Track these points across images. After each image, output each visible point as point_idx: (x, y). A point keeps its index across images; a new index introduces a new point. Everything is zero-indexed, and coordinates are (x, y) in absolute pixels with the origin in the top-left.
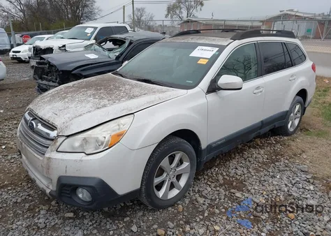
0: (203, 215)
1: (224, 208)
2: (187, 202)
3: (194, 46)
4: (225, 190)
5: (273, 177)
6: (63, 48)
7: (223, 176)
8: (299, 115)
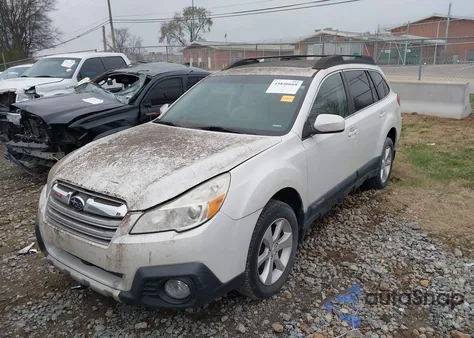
0: (320, 297)
1: (342, 286)
2: (293, 286)
3: (269, 80)
4: (335, 265)
5: (384, 240)
6: (31, 92)
7: (324, 247)
8: (389, 161)
